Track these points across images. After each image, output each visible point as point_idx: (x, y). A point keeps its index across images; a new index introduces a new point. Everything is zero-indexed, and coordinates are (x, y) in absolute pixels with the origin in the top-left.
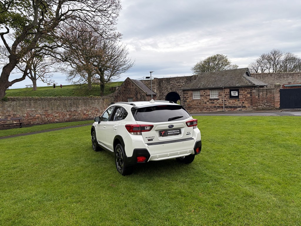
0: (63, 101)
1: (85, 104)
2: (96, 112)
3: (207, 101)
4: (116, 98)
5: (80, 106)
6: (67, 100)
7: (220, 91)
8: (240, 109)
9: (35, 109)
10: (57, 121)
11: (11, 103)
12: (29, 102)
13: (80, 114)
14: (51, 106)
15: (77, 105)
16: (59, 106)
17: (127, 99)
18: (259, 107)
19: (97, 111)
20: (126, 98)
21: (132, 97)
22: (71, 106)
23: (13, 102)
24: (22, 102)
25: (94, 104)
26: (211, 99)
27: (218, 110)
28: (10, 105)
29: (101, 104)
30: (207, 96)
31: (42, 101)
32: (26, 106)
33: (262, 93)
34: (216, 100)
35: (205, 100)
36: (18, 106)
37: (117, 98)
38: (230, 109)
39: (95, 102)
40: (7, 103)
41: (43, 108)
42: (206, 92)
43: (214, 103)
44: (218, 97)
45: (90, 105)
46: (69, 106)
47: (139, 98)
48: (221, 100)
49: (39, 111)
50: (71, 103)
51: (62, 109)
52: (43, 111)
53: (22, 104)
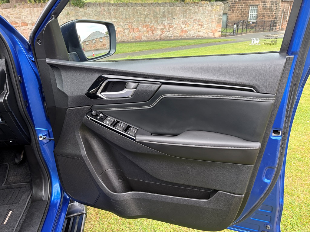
0: (154, 8)
1: (184, 14)
2: (200, 27)
4: (232, 6)
5: (176, 17)
6: (158, 8)
9: (116, 20)
10: (145, 39)
11: (86, 10)
12: (108, 9)
13: (175, 28)
14: (137, 16)
15: (172, 15)
16: (147, 16)
17: (248, 7)
19: (200, 25)
20: (247, 5)
21: (257, 4)
22: (164, 16)
23: (88, 9)
24: (99, 9)
25: (198, 13)
28: (85, 13)
29: (208, 14)
31: (125, 8)
32: (105, 15)
36: (94, 14)
37: (234, 6)
39: (198, 10)
40: (81, 10)
41: (126, 18)
45: (192, 16)
46: (161, 17)
47: (268, 6)
49: (121, 24)
50: (164, 12)
51: (152, 21)
52: (126, 24)
53: (99, 12)
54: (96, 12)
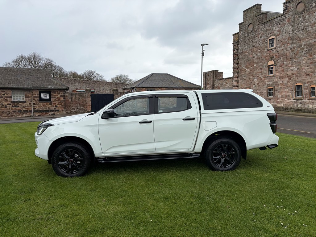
3: (8, 104)
7: (26, 92)
8: (52, 113)
18: (72, 110)
26: (14, 102)
27: (25, 115)
30: (7, 97)
33: (74, 97)
34: (21, 104)
35: (5, 103)
38: (41, 114)
42: (6, 93)
43: (18, 106)
44: (24, 99)
48: (28, 103)
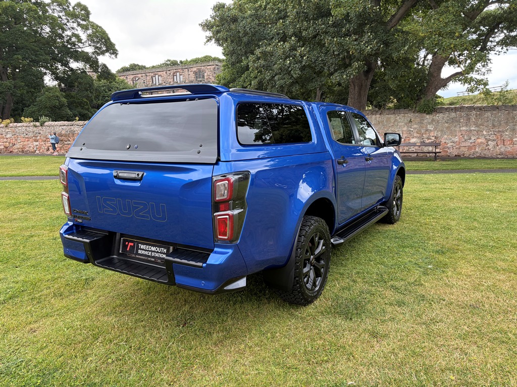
9: (477, 129)
12: (467, 114)
23: (438, 115)
24: (453, 115)
32: (460, 122)
36: (445, 122)
49: (485, 133)
53: (452, 119)
54: (448, 119)
